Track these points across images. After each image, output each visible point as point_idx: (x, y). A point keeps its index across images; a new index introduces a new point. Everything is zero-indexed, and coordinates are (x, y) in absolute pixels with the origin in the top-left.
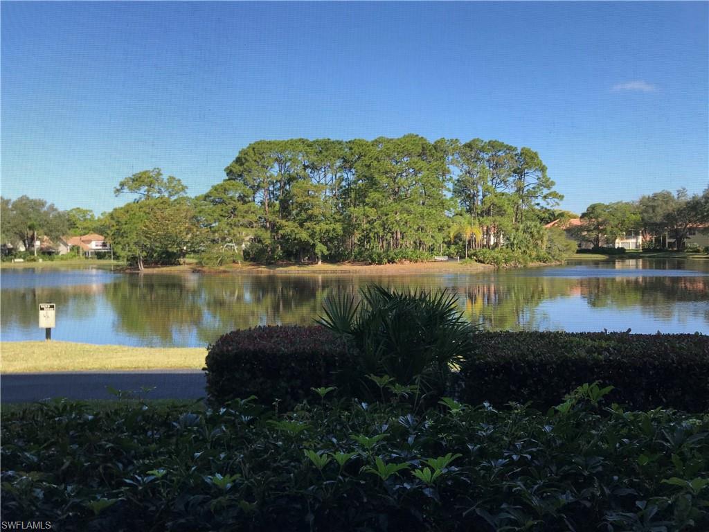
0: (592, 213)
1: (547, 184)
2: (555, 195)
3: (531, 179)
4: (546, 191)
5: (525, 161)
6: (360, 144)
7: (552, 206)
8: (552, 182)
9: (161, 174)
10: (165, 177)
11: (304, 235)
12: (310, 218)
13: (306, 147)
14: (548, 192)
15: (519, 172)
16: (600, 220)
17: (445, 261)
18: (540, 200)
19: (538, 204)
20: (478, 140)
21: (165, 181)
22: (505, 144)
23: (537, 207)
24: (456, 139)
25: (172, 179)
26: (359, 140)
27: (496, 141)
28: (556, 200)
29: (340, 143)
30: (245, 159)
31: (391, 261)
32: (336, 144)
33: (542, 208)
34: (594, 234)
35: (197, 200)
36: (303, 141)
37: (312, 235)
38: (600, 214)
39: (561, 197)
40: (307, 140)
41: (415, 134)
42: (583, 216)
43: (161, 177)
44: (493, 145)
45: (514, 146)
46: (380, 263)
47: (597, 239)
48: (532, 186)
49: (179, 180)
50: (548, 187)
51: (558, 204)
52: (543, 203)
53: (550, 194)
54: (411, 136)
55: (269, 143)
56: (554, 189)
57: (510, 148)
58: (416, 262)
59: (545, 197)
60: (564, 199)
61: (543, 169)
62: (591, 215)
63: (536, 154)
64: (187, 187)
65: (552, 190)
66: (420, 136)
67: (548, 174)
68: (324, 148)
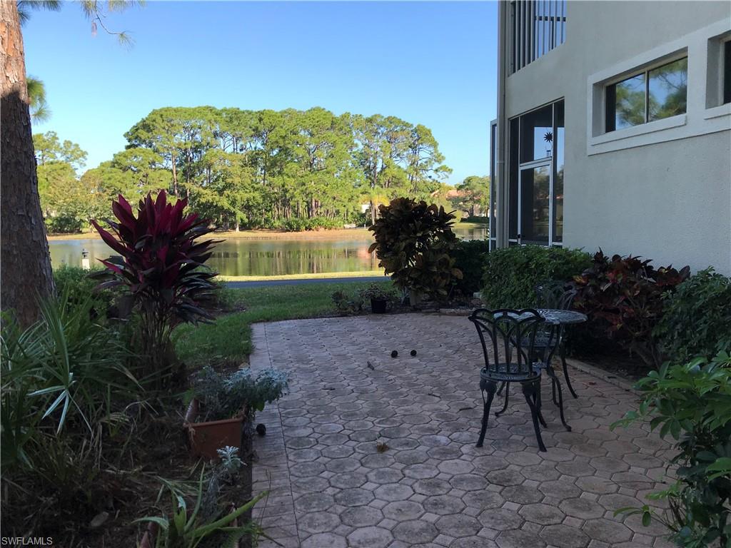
0: (468, 185)
1: (439, 158)
2: (445, 169)
3: (424, 154)
4: (436, 166)
5: (420, 137)
6: (270, 114)
7: (442, 179)
8: (443, 157)
9: (57, 139)
10: (61, 142)
11: (225, 203)
12: (229, 186)
13: (215, 116)
14: (439, 166)
15: (413, 147)
16: (475, 191)
17: (353, 228)
18: (431, 173)
19: (430, 177)
20: (379, 115)
21: (62, 145)
22: (403, 120)
23: (428, 179)
24: (360, 115)
25: (68, 143)
26: (268, 111)
27: (394, 117)
28: (446, 173)
29: (250, 113)
30: (153, 125)
31: (308, 228)
32: (246, 113)
33: (434, 180)
34: (469, 205)
35: (103, 166)
36: (211, 109)
37: (233, 203)
38: (475, 186)
39: (450, 171)
40: (214, 108)
41: (322, 107)
42: (460, 188)
43: (57, 141)
44: (391, 120)
45: (410, 122)
46: (298, 230)
47: (472, 210)
48: (425, 160)
49: (77, 145)
50: (439, 161)
51: (448, 177)
52: (435, 176)
53: (441, 168)
54: (318, 109)
55: (176, 110)
56: (444, 163)
57: (407, 125)
58: (331, 229)
59: (436, 170)
60: (453, 172)
61: (435, 145)
62: (467, 187)
63: (429, 131)
64: (86, 153)
65: (443, 164)
66: (327, 110)
67: (440, 149)
68: (234, 117)
